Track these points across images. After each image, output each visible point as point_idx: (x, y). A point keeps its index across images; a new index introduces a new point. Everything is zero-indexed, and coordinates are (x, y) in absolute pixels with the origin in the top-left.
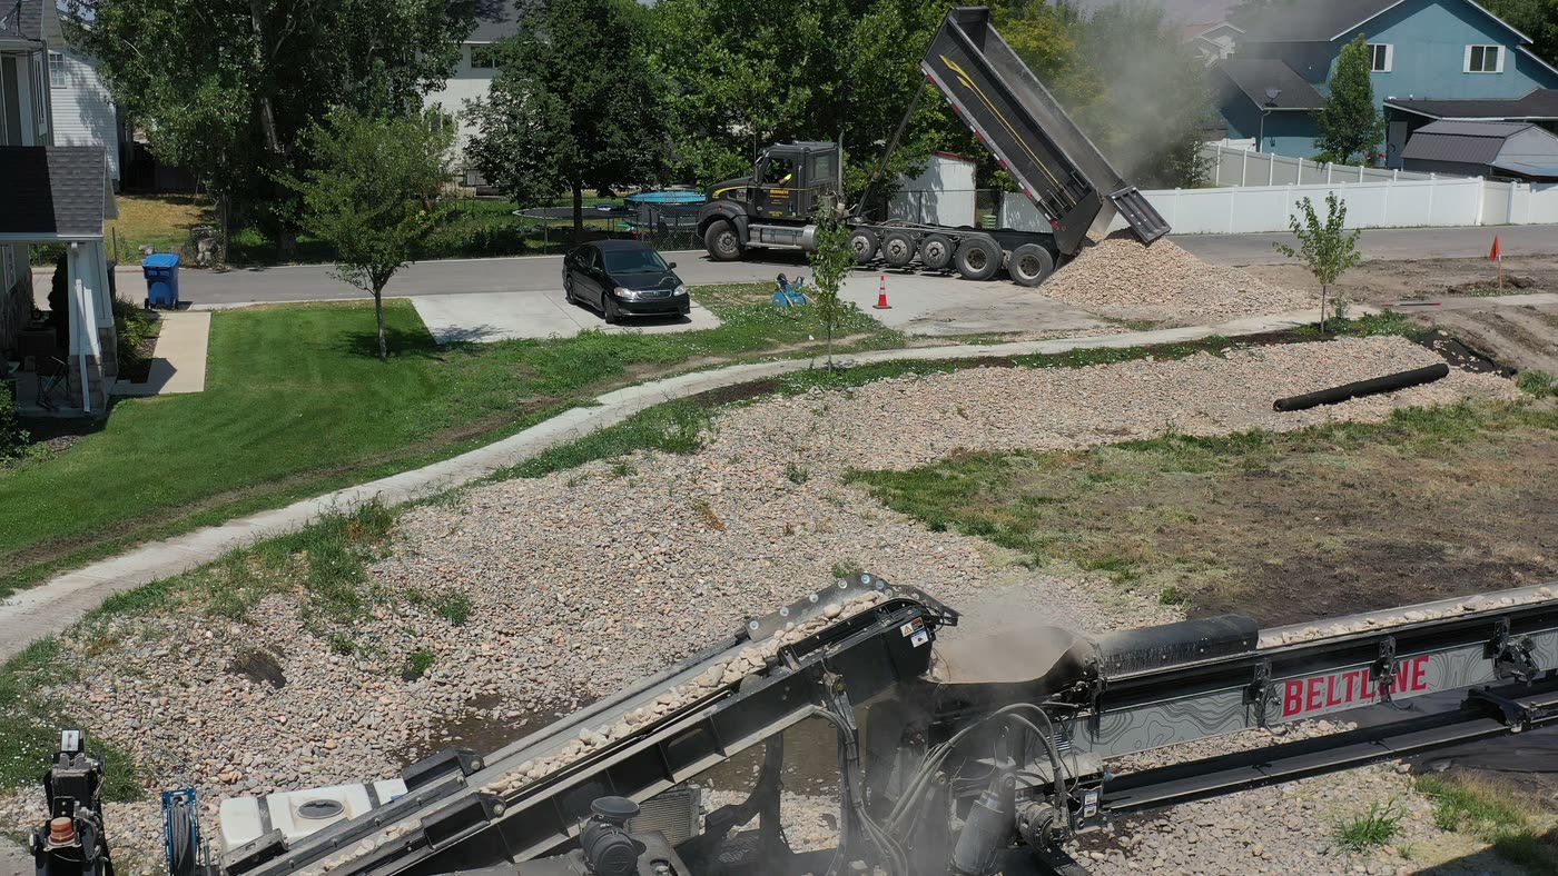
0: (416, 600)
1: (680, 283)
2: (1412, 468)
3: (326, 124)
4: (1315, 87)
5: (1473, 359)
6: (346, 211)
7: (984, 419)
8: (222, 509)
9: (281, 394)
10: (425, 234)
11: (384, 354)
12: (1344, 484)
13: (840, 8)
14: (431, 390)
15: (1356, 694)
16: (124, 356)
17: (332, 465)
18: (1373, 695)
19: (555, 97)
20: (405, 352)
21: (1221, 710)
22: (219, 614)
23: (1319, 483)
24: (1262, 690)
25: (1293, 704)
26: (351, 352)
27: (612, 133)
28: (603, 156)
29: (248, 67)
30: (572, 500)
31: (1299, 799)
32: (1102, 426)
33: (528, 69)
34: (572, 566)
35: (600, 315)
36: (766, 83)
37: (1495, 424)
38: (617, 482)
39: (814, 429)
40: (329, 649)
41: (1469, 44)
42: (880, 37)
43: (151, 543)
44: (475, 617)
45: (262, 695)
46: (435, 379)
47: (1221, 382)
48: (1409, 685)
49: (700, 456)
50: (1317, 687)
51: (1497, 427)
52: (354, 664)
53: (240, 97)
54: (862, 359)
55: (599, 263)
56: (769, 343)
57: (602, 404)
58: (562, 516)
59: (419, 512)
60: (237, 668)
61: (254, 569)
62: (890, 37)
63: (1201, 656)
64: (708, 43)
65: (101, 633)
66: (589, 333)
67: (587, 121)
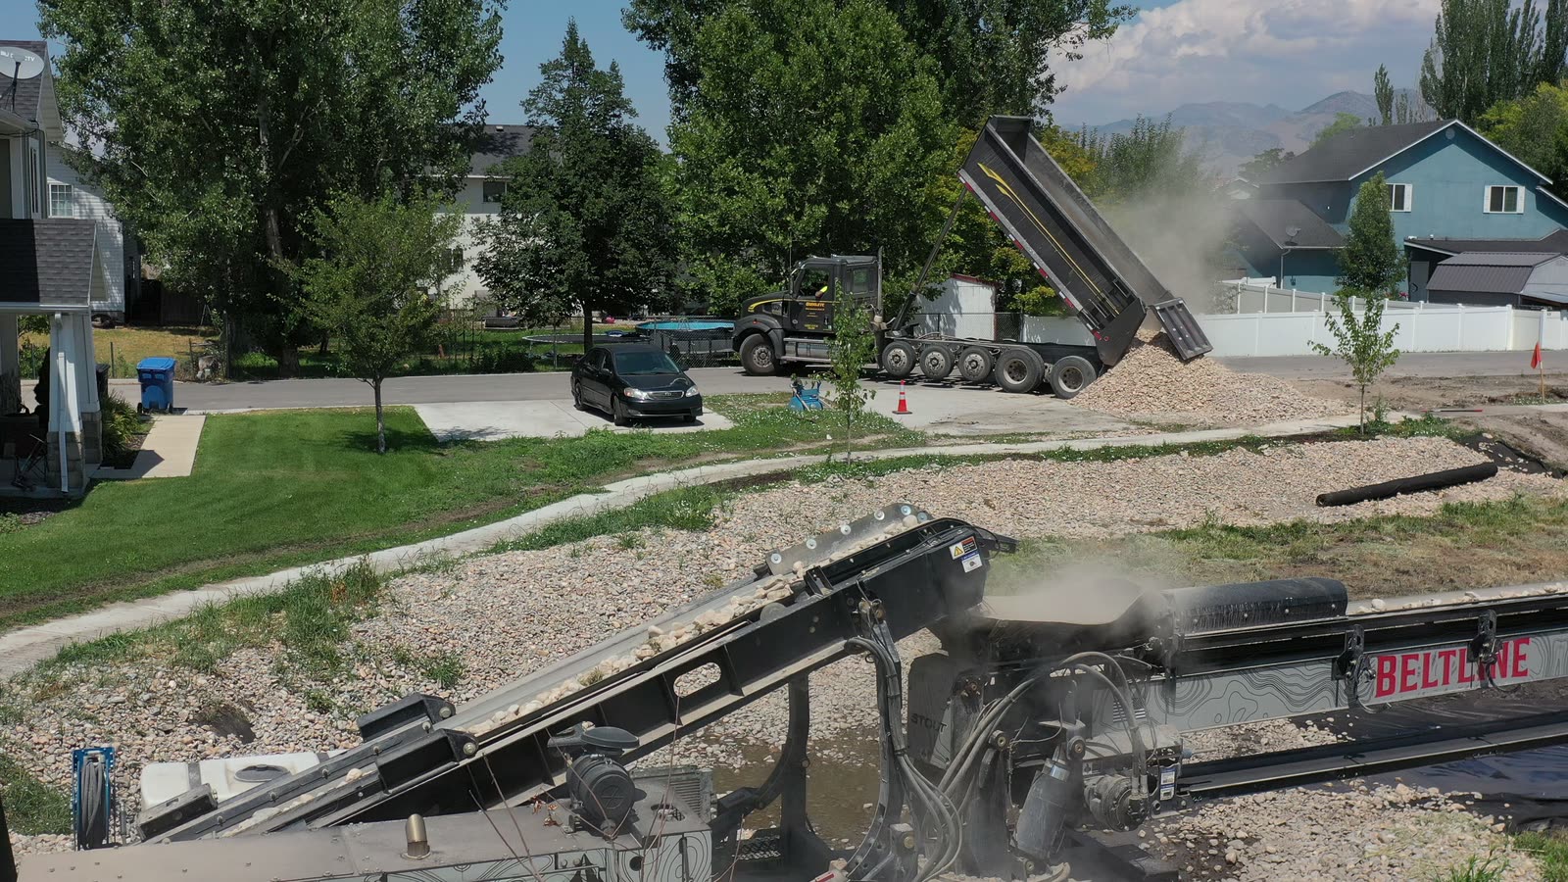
0: (403, 660)
1: (693, 384)
2: (1468, 557)
3: (328, 211)
4: (1335, 227)
5: (1521, 461)
6: (346, 298)
7: (1012, 510)
8: (198, 575)
9: (271, 479)
10: (427, 323)
11: (382, 449)
12: (1397, 570)
13: (855, 127)
14: (428, 478)
15: (1454, 677)
16: (110, 446)
17: (321, 540)
18: (1471, 679)
19: (566, 215)
20: (404, 448)
21: (1310, 684)
22: (185, 665)
23: (1372, 569)
24: (1354, 662)
25: (1386, 682)
26: (347, 446)
27: (624, 251)
28: (615, 274)
29: (255, 179)
30: (575, 570)
31: (1384, 857)
32: (1137, 518)
33: (539, 186)
34: (573, 633)
35: (610, 418)
36: (780, 201)
37: (1550, 518)
38: (623, 554)
39: (833, 514)
40: (305, 706)
41: (1487, 183)
42: (897, 154)
43: (118, 603)
44: (467, 681)
45: (228, 749)
46: (434, 469)
47: (1260, 477)
48: (1510, 670)
49: (713, 534)
50: (1412, 664)
51: (1554, 521)
52: (332, 722)
53: (244, 206)
54: (883, 455)
55: (609, 365)
56: (784, 442)
57: (609, 492)
58: (564, 584)
59: (410, 579)
60: (201, 719)
61: (227, 625)
62: (907, 155)
63: (1286, 617)
64: (723, 162)
65: (53, 680)
66: (597, 432)
67: (598, 238)
